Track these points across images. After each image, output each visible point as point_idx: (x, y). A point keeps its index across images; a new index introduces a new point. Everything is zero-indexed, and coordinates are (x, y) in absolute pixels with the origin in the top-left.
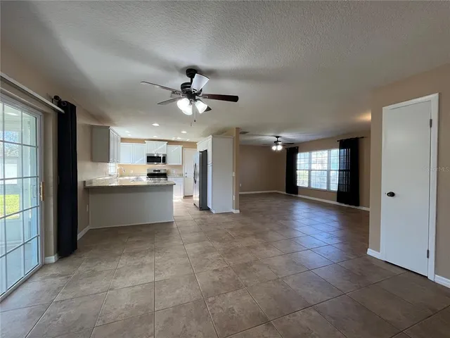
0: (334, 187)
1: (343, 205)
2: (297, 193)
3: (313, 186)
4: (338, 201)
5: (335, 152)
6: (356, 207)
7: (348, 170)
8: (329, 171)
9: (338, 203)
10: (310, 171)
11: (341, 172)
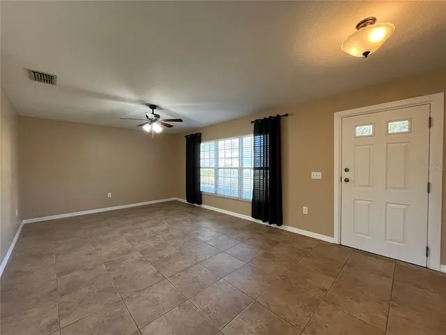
0: (248, 194)
1: (260, 222)
2: (200, 203)
3: (221, 193)
4: (253, 216)
5: (249, 140)
6: (277, 227)
7: (267, 168)
8: (241, 169)
9: (253, 220)
10: (217, 169)
11: (258, 171)
